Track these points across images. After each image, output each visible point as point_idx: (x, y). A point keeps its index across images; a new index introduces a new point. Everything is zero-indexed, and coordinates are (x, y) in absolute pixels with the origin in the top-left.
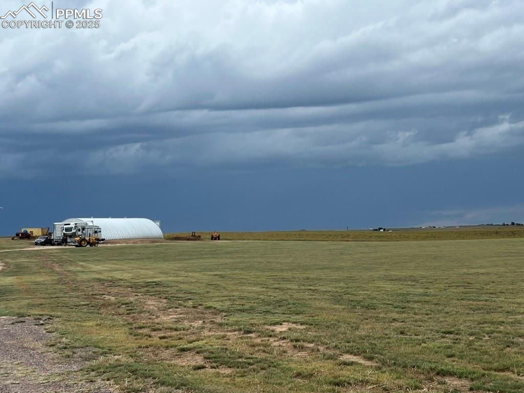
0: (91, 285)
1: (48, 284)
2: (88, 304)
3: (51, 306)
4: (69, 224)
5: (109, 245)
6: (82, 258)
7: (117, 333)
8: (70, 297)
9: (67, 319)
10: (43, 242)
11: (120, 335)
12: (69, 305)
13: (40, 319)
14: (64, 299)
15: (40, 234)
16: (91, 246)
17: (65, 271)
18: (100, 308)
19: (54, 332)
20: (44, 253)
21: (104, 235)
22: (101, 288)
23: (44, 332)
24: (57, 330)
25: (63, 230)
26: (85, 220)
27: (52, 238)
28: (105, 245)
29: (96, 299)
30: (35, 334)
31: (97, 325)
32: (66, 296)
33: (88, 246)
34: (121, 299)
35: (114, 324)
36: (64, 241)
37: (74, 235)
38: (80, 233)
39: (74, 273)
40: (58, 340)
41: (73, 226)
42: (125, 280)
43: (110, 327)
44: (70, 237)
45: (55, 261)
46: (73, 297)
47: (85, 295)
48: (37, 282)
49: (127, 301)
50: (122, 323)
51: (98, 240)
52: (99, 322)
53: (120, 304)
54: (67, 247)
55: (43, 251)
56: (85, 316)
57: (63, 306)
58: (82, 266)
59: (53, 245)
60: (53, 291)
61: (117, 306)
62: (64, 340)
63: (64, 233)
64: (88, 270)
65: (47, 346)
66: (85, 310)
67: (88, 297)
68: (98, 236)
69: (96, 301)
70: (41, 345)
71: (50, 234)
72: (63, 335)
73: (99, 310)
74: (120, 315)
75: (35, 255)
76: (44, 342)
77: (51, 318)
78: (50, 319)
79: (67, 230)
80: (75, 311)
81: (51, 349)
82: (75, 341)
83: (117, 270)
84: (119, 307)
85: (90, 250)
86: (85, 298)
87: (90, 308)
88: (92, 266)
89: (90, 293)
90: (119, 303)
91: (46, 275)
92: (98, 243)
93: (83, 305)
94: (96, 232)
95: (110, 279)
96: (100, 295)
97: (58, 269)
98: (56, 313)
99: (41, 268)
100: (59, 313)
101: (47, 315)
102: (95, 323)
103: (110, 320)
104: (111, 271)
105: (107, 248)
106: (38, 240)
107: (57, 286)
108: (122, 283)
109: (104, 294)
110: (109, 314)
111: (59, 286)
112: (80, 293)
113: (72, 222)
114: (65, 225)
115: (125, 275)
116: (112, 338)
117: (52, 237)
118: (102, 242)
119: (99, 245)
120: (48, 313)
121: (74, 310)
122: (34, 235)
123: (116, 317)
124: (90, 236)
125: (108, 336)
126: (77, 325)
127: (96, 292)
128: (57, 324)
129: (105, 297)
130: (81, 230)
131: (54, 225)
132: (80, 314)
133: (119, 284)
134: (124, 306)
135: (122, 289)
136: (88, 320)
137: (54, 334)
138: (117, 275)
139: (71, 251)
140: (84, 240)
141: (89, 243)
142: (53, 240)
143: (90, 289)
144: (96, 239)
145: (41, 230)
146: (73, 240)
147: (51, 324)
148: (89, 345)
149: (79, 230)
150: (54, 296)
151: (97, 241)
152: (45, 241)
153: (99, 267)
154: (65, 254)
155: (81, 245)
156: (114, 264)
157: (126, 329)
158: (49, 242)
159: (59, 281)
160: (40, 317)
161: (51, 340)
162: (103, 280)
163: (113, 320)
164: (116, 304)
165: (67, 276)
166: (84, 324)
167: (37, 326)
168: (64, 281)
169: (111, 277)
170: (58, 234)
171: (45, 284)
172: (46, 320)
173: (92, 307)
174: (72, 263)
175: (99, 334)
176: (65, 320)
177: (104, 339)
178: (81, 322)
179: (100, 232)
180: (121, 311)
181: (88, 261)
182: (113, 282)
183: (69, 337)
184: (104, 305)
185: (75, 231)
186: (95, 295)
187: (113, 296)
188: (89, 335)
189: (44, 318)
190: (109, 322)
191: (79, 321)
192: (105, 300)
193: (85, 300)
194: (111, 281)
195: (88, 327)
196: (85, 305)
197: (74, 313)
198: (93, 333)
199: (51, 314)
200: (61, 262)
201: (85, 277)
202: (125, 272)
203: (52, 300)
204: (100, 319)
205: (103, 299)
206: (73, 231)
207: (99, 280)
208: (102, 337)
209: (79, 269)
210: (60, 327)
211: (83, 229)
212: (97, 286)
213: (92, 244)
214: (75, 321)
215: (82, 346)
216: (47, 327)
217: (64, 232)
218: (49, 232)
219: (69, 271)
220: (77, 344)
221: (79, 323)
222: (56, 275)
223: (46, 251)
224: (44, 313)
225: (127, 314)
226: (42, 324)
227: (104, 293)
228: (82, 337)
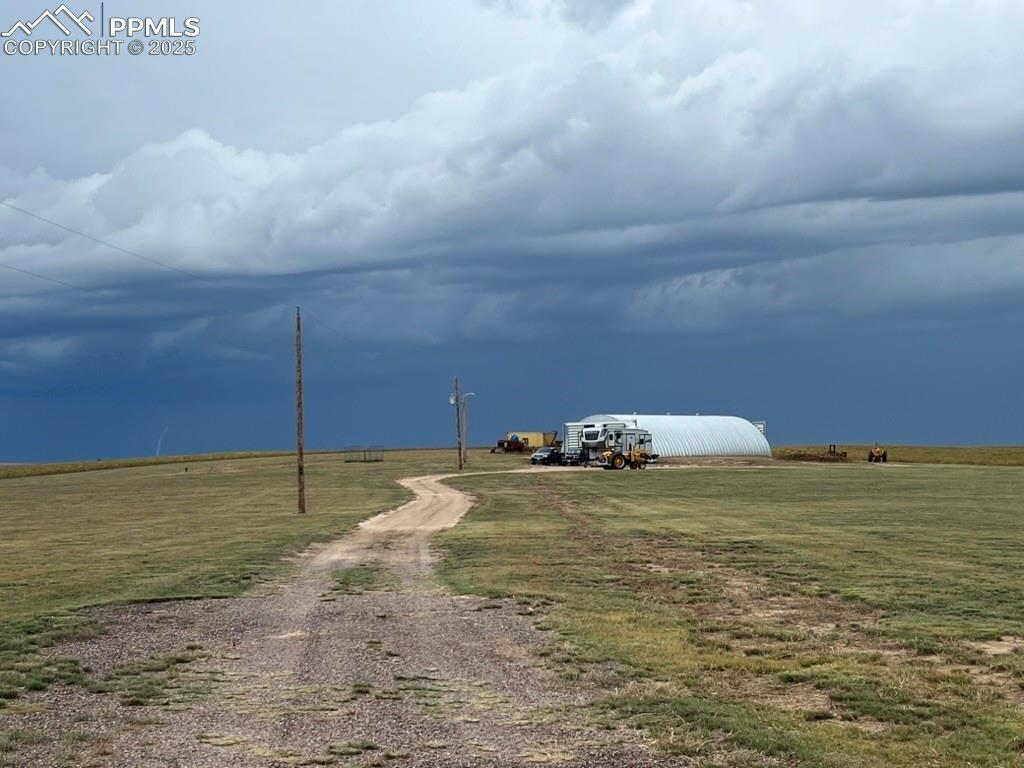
0: (627, 543)
1: (550, 538)
2: (618, 580)
3: (550, 579)
4: (593, 426)
5: (667, 467)
6: (615, 491)
7: (665, 639)
8: (586, 565)
9: (576, 606)
10: (545, 459)
11: (671, 642)
12: (582, 579)
13: (528, 604)
14: (575, 567)
15: (541, 444)
16: (632, 468)
17: (582, 513)
18: (639, 588)
19: (550, 629)
20: (547, 479)
21: (657, 447)
22: (646, 550)
23: (533, 628)
24: (556, 625)
25: (582, 436)
26: (622, 418)
27: (562, 451)
28: (659, 467)
29: (633, 569)
30: (516, 630)
31: (630, 620)
32: (580, 561)
33: (628, 468)
34: (681, 572)
35: (662, 620)
36: (582, 458)
37: (601, 447)
38: (612, 443)
39: (599, 518)
40: (557, 645)
41: (600, 430)
42: (693, 536)
43: (654, 626)
44: (595, 449)
45: (565, 495)
46: (592, 565)
47: (615, 561)
48: (529, 534)
49: (691, 578)
50: (677, 618)
51: (647, 457)
52: (633, 616)
53: (677, 582)
54: (589, 469)
55: (547, 476)
56: (610, 601)
57: (572, 582)
58: (614, 506)
59: (564, 464)
60: (556, 551)
61: (671, 585)
62: (566, 645)
63: (583, 443)
64: (626, 515)
65: (535, 655)
66: (612, 591)
67: (619, 566)
68: (646, 449)
69: (634, 573)
70: (524, 652)
71: (559, 444)
72: (566, 637)
73: (636, 592)
74: (674, 603)
75: (532, 483)
76: (531, 647)
77: (548, 602)
78: (547, 604)
79: (588, 436)
80: (591, 592)
81: (542, 662)
82: (587, 649)
83: (678, 516)
84: (674, 588)
85: (627, 477)
86: (614, 568)
87: (621, 587)
88: (633, 506)
89: (625, 559)
90: (675, 579)
91: (547, 521)
92: (646, 463)
93: (609, 581)
94: (642, 442)
95: (664, 532)
96: (642, 562)
97: (569, 511)
98: (558, 593)
99: (540, 507)
100: (563, 595)
101: (542, 596)
102: (627, 615)
103: (656, 611)
104: (667, 516)
105: (662, 474)
106: (536, 454)
107: (566, 542)
108: (685, 541)
109: (649, 562)
110: (655, 601)
111: (569, 543)
112: (606, 557)
113: (598, 421)
114: (586, 427)
115: (691, 526)
116: (655, 647)
117: (563, 449)
118: (652, 460)
119: (648, 467)
120: (543, 593)
121: (591, 588)
122: (530, 445)
123: (666, 606)
124: (630, 449)
125: (648, 643)
126: (593, 619)
127: (636, 557)
128: (556, 615)
129: (651, 568)
130: (614, 438)
131: (566, 428)
132: (601, 597)
133: (681, 543)
134: (684, 587)
135: (684, 553)
136: (615, 611)
137: (550, 633)
138: (678, 525)
139: (597, 477)
140: (619, 455)
141: (628, 462)
142: (563, 454)
143: (625, 550)
144: (641, 456)
145: (542, 436)
146: (599, 455)
147: (547, 614)
148: (612, 657)
149: (611, 439)
150: (558, 562)
151: (643, 459)
152: (549, 456)
153: (644, 510)
154: (586, 482)
155: (613, 467)
156: (673, 503)
157: (683, 631)
158: (556, 458)
159: (571, 534)
160: (528, 600)
161: (544, 645)
162: (651, 534)
163: (660, 612)
164: (670, 582)
165: (584, 523)
166: (607, 617)
167: (521, 617)
168: (579, 533)
169: (667, 529)
170: (572, 444)
171: (544, 538)
172: (538, 605)
173: (625, 584)
174: (595, 499)
175: (632, 637)
176: (572, 608)
177: (641, 648)
178: (600, 613)
179: (650, 441)
180: (678, 595)
181: (626, 496)
182: (669, 539)
183: (576, 640)
184: (647, 583)
185: (603, 439)
186: (630, 562)
187: (666, 567)
188: (613, 639)
189: (536, 602)
190: (652, 616)
191: (598, 612)
192: (650, 573)
193: (613, 571)
194: (665, 537)
195: (613, 623)
196: (612, 581)
197: (590, 596)
198: (621, 636)
199: (548, 595)
200: (577, 497)
201: (618, 526)
202: (691, 520)
203: (553, 568)
204: (636, 610)
205: (644, 571)
206: (601, 439)
207: (644, 534)
208: (636, 644)
209: (608, 510)
210: (561, 619)
211: (619, 435)
212: (638, 546)
213: (634, 465)
214: (591, 610)
215: (599, 659)
216: (539, 620)
217: (584, 439)
218: (557, 440)
219: (589, 515)
220: (589, 655)
221: (598, 615)
222: (565, 520)
223: (551, 476)
224: (536, 592)
225: (690, 602)
226: (530, 614)
227: (650, 558)
228: (600, 642)
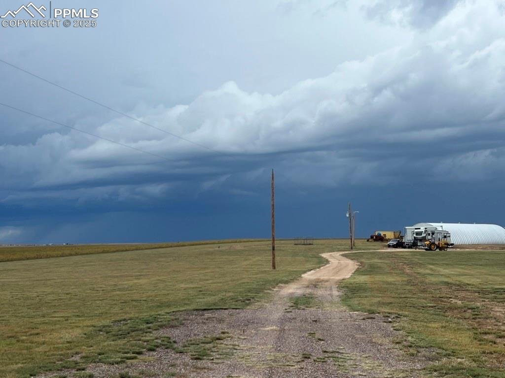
0: (439, 287)
1: (398, 285)
2: (435, 306)
3: (400, 305)
4: (419, 229)
5: (458, 250)
6: (431, 262)
7: (461, 337)
8: (418, 298)
9: (414, 319)
10: (395, 245)
11: (465, 339)
12: (416, 305)
13: (389, 317)
14: (411, 299)
15: (392, 237)
16: (440, 250)
17: (415, 273)
18: (446, 311)
19: (401, 330)
20: (395, 255)
21: (453, 240)
22: (449, 292)
23: (392, 329)
24: (403, 328)
25: (414, 233)
26: (435, 225)
27: (404, 241)
28: (454, 250)
29: (443, 301)
30: (383, 330)
31: (442, 327)
32: (415, 296)
33: (438, 250)
34: (468, 303)
35: (459, 327)
36: (414, 245)
37: (424, 239)
38: (430, 237)
39: (424, 275)
40: (405, 338)
41: (423, 230)
42: (473, 285)
43: (455, 330)
44: (421, 240)
45: (405, 263)
46: (421, 298)
47: (433, 297)
48: (387, 282)
49: (473, 306)
50: (467, 327)
51: (448, 244)
52: (444, 325)
53: (466, 308)
54: (417, 250)
55: (395, 253)
56: (431, 317)
57: (411, 306)
58: (431, 269)
59: (405, 248)
60: (402, 291)
61: (463, 310)
62: (410, 338)
63: (414, 237)
64: (437, 274)
65: (393, 343)
66: (431, 312)
67: (434, 299)
68: (448, 240)
69: (443, 303)
70: (388, 341)
71: (402, 237)
72: (409, 334)
73: (445, 313)
74: (465, 319)
75: (388, 257)
76: (391, 338)
77: (399, 316)
78: (398, 317)
79: (417, 234)
80: (421, 312)
81: (397, 346)
82: (420, 341)
83: (466, 275)
84: (465, 311)
85: (438, 254)
86: (432, 300)
87: (437, 310)
88: (441, 269)
89: (438, 296)
90: (465, 307)
91: (396, 276)
92: (447, 248)
93: (430, 307)
94: (445, 237)
95: (458, 283)
96: (447, 298)
97: (408, 271)
98: (403, 312)
99: (393, 269)
100: (407, 313)
101: (396, 313)
102: (441, 324)
103: (455, 323)
104: (459, 275)
105: (456, 253)
106: (390, 242)
107: (407, 287)
108: (469, 288)
109: (451, 298)
110: (455, 318)
111: (408, 287)
112: (428, 295)
113: (422, 226)
114: (416, 229)
115: (473, 280)
116: (456, 341)
117: (404, 240)
118: (451, 246)
119: (448, 250)
120: (396, 312)
121: (421, 310)
122: (387, 238)
123: (461, 320)
124: (439, 241)
125: (452, 339)
126: (423, 325)
127: (443, 295)
128: (403, 323)
129: (452, 301)
130: (431, 235)
131: (405, 229)
132: (426, 315)
133: (467, 288)
134: (470, 311)
135: (469, 294)
136: (434, 322)
137: (401, 332)
138: (465, 280)
139: (422, 254)
140: (434, 244)
141: (438, 247)
142: (404, 243)
143: (438, 291)
144: (445, 244)
145: (393, 233)
146: (423, 243)
147: (399, 322)
148: (433, 345)
149: (429, 234)
150: (403, 296)
151: (446, 246)
152: (397, 244)
153: (447, 271)
154: (416, 257)
155: (430, 249)
156: (462, 268)
157: (470, 333)
158: (400, 245)
159: (409, 283)
160: (389, 315)
161: (398, 338)
162: (451, 284)
163: (458, 323)
164: (462, 308)
165: (417, 278)
166: (430, 325)
167: (385, 324)
168: (414, 282)
169: (459, 281)
170: (409, 238)
171: (395, 284)
172: (394, 318)
173: (438, 309)
174: (421, 265)
175: (444, 335)
176: (412, 320)
177: (449, 341)
178: (426, 323)
179: (450, 236)
180: (467, 315)
181: (437, 264)
182: (461, 287)
183: (414, 336)
184: (450, 308)
185: (425, 235)
186: (442, 298)
187: (460, 300)
188: (434, 336)
189: (393, 317)
190: (454, 325)
191: (425, 322)
192: (451, 303)
193: (432, 302)
194: (458, 285)
195: (434, 328)
196: (432, 307)
197: (421, 314)
198: (438, 335)
199: (399, 313)
200: (412, 264)
201: (433, 279)
202: (473, 277)
203: (401, 299)
204: (445, 322)
205: (449, 303)
206: (423, 235)
207: (447, 283)
208: (447, 339)
209: (428, 271)
210: (406, 325)
211: (433, 234)
212: (445, 289)
213: (441, 249)
214: (421, 321)
215: (427, 346)
216: (394, 325)
217: (415, 235)
218: (401, 235)
219: (418, 273)
220: (422, 344)
221: (425, 324)
222: (406, 276)
223: (398, 253)
224: (392, 311)
225: (473, 319)
226: (390, 322)
227: (451, 296)
228: (427, 337)
